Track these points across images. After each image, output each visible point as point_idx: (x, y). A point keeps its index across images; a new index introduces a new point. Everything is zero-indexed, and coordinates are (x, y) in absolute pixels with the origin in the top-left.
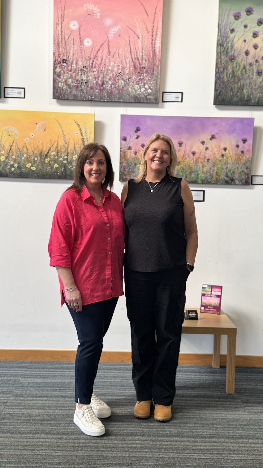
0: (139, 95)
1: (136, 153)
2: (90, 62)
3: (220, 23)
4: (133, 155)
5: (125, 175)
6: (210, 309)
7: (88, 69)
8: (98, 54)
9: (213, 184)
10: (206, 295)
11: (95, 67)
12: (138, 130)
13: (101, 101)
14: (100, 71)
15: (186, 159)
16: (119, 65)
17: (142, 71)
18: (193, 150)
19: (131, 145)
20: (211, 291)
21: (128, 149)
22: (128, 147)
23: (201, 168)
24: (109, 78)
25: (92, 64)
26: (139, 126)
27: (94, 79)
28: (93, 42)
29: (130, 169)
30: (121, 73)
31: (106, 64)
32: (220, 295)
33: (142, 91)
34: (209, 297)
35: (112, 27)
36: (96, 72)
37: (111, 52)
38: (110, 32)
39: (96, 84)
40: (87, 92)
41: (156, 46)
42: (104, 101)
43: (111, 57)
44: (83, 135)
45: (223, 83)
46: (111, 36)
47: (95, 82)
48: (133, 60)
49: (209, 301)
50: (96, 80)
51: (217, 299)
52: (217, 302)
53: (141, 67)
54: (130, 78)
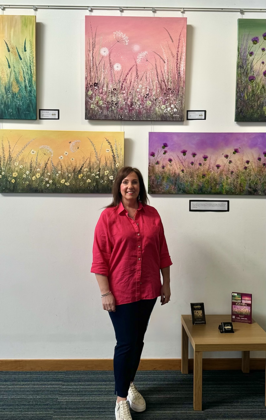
0: (166, 114)
1: (163, 167)
2: (119, 85)
3: (240, 47)
4: (161, 169)
5: (153, 188)
6: (241, 318)
7: (118, 91)
8: (127, 77)
9: (237, 194)
10: (236, 304)
11: (124, 90)
12: (165, 145)
13: (131, 120)
14: (129, 93)
15: (210, 172)
16: (147, 88)
17: (168, 92)
18: (218, 163)
19: (159, 160)
20: (241, 300)
21: (156, 164)
22: (156, 162)
23: (226, 180)
24: (137, 99)
25: (122, 86)
26: (166, 143)
27: (123, 101)
28: (123, 67)
29: (158, 182)
30: (148, 94)
31: (134, 86)
32: (251, 303)
33: (168, 110)
34: (240, 306)
35: (140, 53)
36: (126, 94)
37: (139, 76)
38: (138, 57)
39: (126, 105)
40: (117, 112)
41: (181, 69)
42: (133, 120)
43: (139, 80)
44: (114, 152)
45: (244, 101)
46: (139, 61)
47: (124, 103)
48: (159, 83)
49: (240, 309)
50: (126, 101)
51: (247, 308)
52: (248, 311)
53: (167, 88)
54: (157, 99)
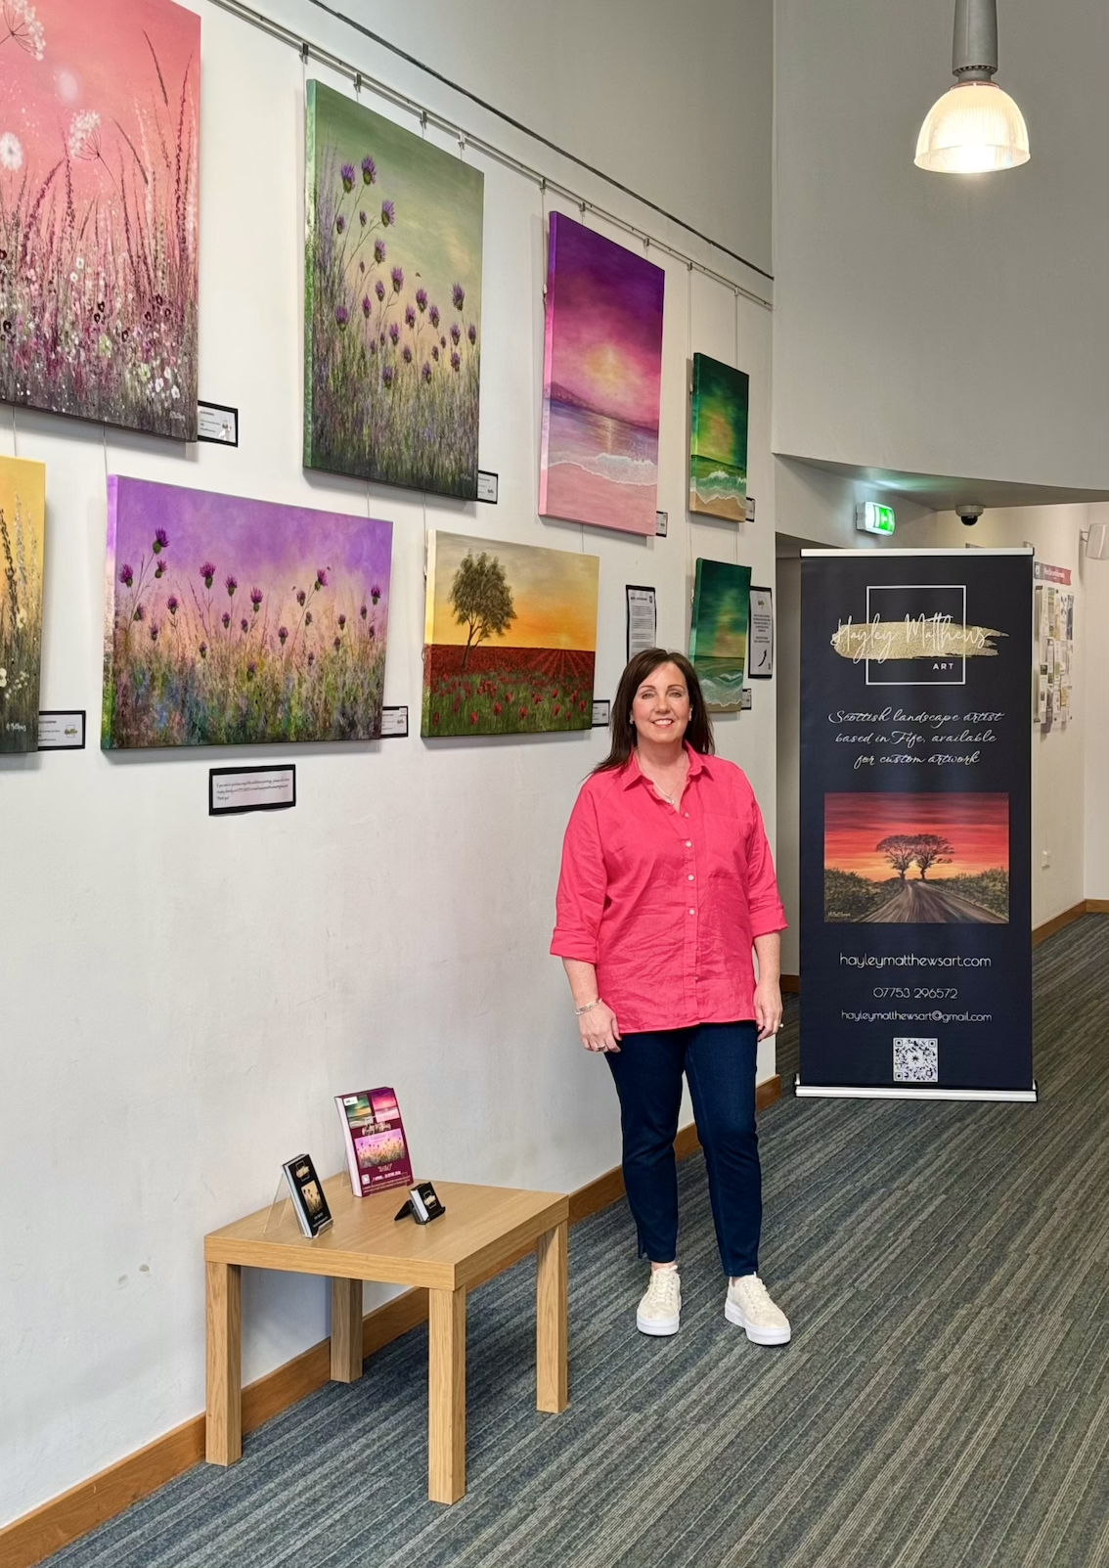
0: (151, 402)
1: (154, 633)
2: (17, 239)
4: (147, 641)
5: (126, 725)
6: (386, 1176)
7: (13, 267)
8: (40, 210)
10: (364, 1131)
11: (32, 266)
12: (161, 541)
13: (50, 411)
14: (45, 283)
15: (266, 656)
16: (98, 274)
17: (156, 310)
18: (282, 624)
19: (142, 601)
20: (373, 1113)
21: (136, 619)
22: (135, 610)
23: (297, 687)
24: (71, 317)
25: (24, 246)
26: (164, 529)
27: (29, 315)
28: (28, 156)
30: (103, 303)
31: (63, 257)
32: (398, 1116)
33: (158, 389)
34: (374, 1136)
35: (79, 114)
36: (37, 286)
37: (77, 214)
38: (72, 130)
39: (37, 337)
40: (10, 367)
41: (187, 226)
42: (59, 414)
43: (76, 233)
44: (13, 554)
45: (326, 394)
46: (75, 146)
47: (32, 326)
48: (132, 263)
49: (376, 1147)
50: (37, 319)
51: (394, 1135)
52: (397, 1146)
53: (155, 294)
54: (126, 332)
